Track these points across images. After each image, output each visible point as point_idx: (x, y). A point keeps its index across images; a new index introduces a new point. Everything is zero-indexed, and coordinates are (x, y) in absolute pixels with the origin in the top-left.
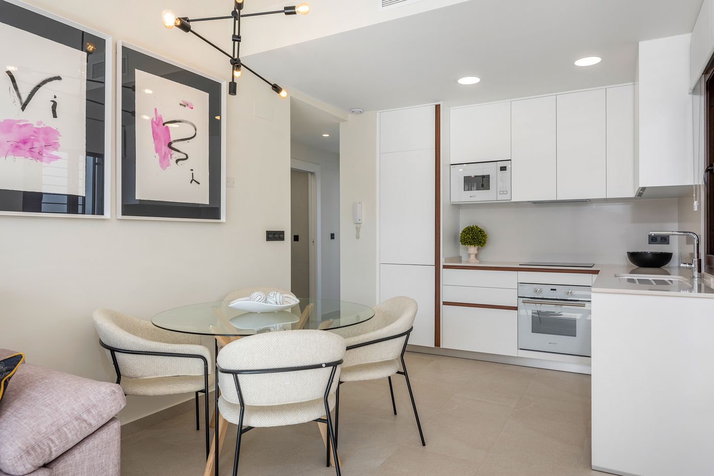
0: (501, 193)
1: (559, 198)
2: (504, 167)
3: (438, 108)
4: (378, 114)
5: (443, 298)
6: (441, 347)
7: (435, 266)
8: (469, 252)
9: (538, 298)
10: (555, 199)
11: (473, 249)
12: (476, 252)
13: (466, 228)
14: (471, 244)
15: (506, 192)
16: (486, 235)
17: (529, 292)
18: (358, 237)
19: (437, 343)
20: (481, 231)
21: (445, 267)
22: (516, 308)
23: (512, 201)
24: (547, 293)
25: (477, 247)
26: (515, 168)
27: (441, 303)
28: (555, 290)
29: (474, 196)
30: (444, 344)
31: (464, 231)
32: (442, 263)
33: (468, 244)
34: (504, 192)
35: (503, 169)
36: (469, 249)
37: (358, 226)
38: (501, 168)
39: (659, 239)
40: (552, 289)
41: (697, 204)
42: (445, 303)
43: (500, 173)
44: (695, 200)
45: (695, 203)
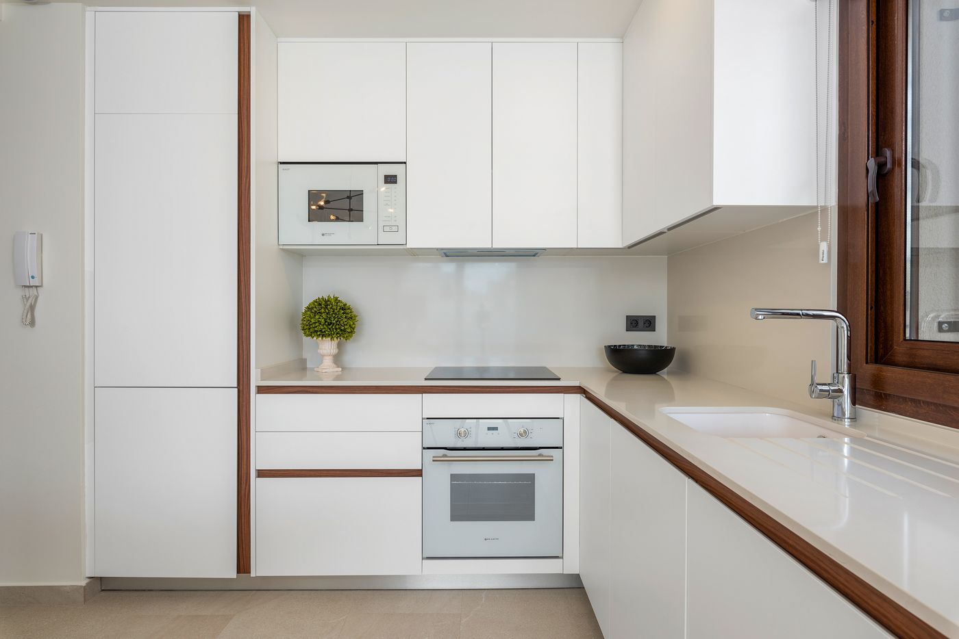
0: (387, 229)
1: (499, 244)
2: (391, 176)
3: (243, 21)
4: (89, 15)
5: (258, 461)
6: (253, 574)
7: (238, 387)
8: (321, 351)
9: (465, 449)
10: (488, 246)
11: (328, 346)
12: (334, 351)
13: (315, 301)
14: (323, 334)
15: (394, 229)
16: (355, 316)
17: (445, 435)
18: (31, 322)
19: (243, 564)
20: (345, 308)
21: (261, 390)
22: (418, 473)
23: (409, 246)
24: (480, 436)
25: (336, 341)
26: (415, 178)
27: (253, 474)
28: (496, 429)
29: (330, 234)
30: (261, 567)
31: (309, 309)
32: (255, 381)
33: (319, 336)
34: (391, 228)
35: (390, 179)
36: (321, 346)
37: (33, 292)
38: (386, 177)
39: (641, 324)
40: (489, 429)
41: (827, 248)
42: (262, 474)
43: (384, 188)
44: (821, 241)
45: (824, 246)
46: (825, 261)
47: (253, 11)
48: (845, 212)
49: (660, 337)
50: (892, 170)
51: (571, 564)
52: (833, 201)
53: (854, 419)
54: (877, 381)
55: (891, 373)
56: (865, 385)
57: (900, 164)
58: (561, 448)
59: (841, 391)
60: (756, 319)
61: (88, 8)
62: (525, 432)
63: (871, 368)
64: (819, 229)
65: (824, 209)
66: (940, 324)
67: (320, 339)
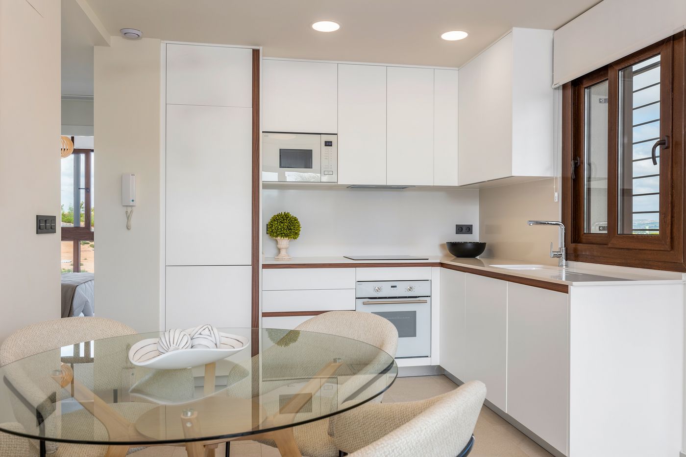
0: (326, 173)
1: (389, 184)
2: (329, 142)
3: (256, 54)
4: (163, 45)
7: (252, 265)
8: (280, 246)
9: (379, 298)
10: (384, 184)
12: (288, 245)
15: (331, 173)
17: (369, 290)
18: (128, 228)
21: (265, 266)
23: (338, 183)
24: (387, 291)
25: (289, 240)
26: (343, 143)
27: (260, 315)
28: (396, 286)
32: (261, 261)
34: (329, 173)
35: (328, 144)
36: (280, 243)
37: (129, 209)
38: (326, 142)
39: (464, 229)
40: (392, 287)
41: (557, 196)
42: (265, 315)
43: (324, 148)
44: (556, 192)
45: (556, 194)
46: (557, 200)
47: (261, 48)
48: (564, 179)
49: (475, 237)
50: (580, 165)
51: (435, 360)
52: (560, 175)
53: (567, 266)
54: (575, 250)
55: (580, 246)
56: (571, 251)
57: (582, 163)
58: (429, 296)
59: (562, 254)
60: (530, 225)
61: (162, 41)
62: (411, 288)
63: (573, 245)
64: (554, 187)
65: (556, 178)
66: (600, 227)
67: (282, 238)
